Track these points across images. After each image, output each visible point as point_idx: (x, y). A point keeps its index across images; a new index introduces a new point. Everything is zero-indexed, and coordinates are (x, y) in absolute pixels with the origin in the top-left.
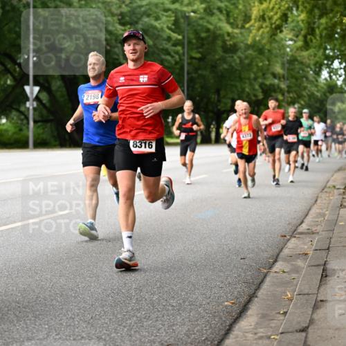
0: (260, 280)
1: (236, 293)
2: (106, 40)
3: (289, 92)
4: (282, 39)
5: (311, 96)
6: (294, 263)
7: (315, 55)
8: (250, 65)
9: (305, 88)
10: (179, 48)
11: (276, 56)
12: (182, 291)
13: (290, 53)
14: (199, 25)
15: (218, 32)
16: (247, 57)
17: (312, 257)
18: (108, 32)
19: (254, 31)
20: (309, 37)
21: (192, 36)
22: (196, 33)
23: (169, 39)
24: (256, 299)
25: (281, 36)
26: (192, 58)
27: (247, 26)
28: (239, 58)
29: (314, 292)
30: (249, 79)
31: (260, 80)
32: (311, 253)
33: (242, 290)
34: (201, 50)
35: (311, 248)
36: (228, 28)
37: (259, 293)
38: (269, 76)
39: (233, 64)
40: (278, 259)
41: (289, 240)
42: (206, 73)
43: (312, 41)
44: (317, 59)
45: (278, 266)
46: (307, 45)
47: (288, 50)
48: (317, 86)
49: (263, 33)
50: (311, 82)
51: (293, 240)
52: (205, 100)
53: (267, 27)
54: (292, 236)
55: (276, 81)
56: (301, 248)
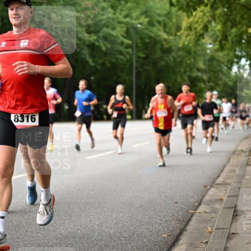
0: (188, 219)
1: (171, 228)
2: (77, 44)
3: (209, 82)
4: (204, 44)
5: (225, 84)
6: (213, 206)
7: (228, 55)
8: (181, 62)
9: (221, 79)
10: (130, 50)
11: (200, 56)
12: (132, 226)
13: (210, 54)
14: (144, 33)
15: (158, 39)
16: (178, 57)
17: (226, 201)
18: (79, 39)
19: (184, 38)
20: (223, 42)
21: (139, 41)
22: (142, 39)
23: (122, 43)
24: (185, 232)
25: (203, 41)
26: (139, 57)
27: (179, 34)
28: (173, 57)
29: (227, 227)
30: (180, 72)
31: (188, 73)
32: (225, 199)
33: (175, 225)
34: (145, 51)
35: (225, 195)
36: (165, 36)
37: (188, 228)
38: (194, 70)
39: (169, 62)
40: (202, 203)
41: (209, 189)
42: (149, 68)
43: (225, 45)
44: (229, 58)
45: (202, 208)
46: (222, 48)
47: (208, 51)
48: (229, 77)
49: (190, 39)
50: (225, 75)
51: (212, 189)
52: (148, 88)
53: (193, 35)
54: (212, 186)
55: (200, 74)
56: (219, 195)
